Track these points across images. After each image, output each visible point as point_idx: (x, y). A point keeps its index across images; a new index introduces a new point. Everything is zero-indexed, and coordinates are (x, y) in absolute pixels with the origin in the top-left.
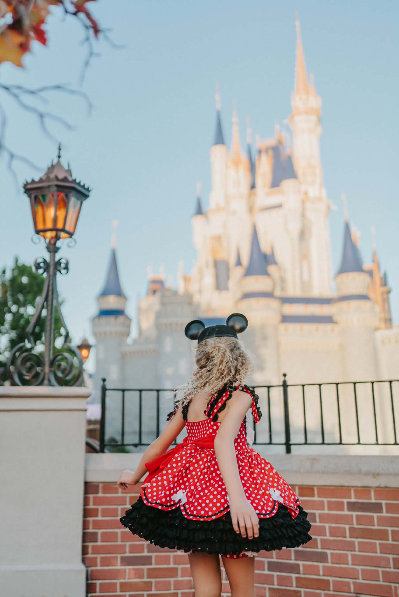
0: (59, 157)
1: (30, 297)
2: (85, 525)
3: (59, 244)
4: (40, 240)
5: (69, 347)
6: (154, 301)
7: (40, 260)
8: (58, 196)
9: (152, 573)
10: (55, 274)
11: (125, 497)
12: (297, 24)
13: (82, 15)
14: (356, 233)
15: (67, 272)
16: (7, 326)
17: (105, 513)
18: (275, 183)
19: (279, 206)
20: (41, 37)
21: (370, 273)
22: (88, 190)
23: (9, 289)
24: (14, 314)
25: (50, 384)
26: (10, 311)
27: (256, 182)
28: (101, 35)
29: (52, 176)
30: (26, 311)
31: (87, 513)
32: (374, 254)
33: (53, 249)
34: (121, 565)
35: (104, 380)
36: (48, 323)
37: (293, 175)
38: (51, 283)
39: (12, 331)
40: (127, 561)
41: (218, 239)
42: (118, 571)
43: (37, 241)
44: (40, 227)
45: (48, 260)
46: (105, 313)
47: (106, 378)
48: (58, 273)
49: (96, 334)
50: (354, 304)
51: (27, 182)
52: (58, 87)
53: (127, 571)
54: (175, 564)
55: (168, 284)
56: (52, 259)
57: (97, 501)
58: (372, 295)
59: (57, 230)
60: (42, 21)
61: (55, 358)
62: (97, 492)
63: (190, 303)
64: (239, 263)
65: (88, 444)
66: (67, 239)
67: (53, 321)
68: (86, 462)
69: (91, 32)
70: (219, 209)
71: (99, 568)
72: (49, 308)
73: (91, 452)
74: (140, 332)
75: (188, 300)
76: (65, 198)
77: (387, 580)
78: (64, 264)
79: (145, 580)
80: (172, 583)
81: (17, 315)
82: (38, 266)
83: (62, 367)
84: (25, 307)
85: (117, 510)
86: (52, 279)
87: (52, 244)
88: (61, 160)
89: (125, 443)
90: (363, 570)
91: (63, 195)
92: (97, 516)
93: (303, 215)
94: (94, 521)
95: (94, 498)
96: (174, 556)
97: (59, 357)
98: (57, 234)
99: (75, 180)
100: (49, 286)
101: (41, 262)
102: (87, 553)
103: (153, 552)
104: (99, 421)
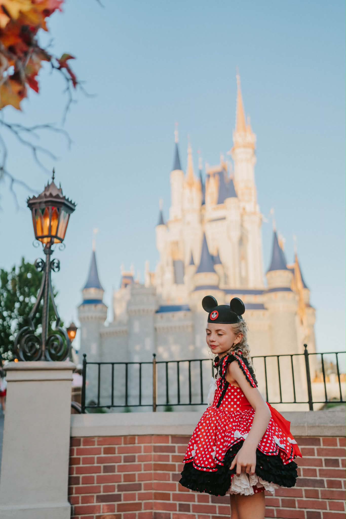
0: (53, 178)
1: (33, 289)
2: (71, 471)
3: (53, 248)
4: (39, 244)
5: (59, 329)
6: (126, 293)
7: (39, 261)
8: (53, 209)
9: (121, 508)
10: (50, 272)
11: (100, 448)
12: (238, 77)
13: (64, 70)
14: (282, 240)
15: (59, 270)
16: (16, 311)
17: (86, 461)
18: (221, 201)
19: (224, 219)
20: (35, 86)
21: (292, 271)
22: (74, 205)
23: (17, 283)
24: (21, 303)
25: (46, 360)
26: (18, 301)
27: (205, 199)
28: (78, 86)
29: (48, 194)
30: (30, 301)
31: (72, 461)
32: (296, 256)
33: (48, 251)
34: (97, 502)
35: (85, 356)
36: (44, 311)
37: (234, 194)
38: (47, 279)
39: (20, 316)
40: (101, 499)
41: (176, 243)
42: (94, 507)
43: (37, 245)
44: (39, 234)
45: (45, 260)
46: (88, 302)
47: (87, 354)
48: (52, 271)
49: (81, 319)
50: (280, 294)
51: (30, 198)
52: (47, 126)
53: (101, 507)
54: (139, 500)
55: (137, 279)
56: (48, 259)
57: (80, 452)
58: (293, 288)
59: (52, 237)
60: (36, 74)
61: (50, 338)
62: (80, 445)
63: (154, 294)
64: (192, 263)
65: (73, 407)
66: (59, 244)
67: (48, 309)
68: (72, 421)
69: (71, 83)
70: (176, 220)
71: (80, 505)
72: (46, 298)
73: (75, 413)
74: (115, 317)
75: (153, 292)
76: (57, 211)
77: (300, 507)
78: (57, 263)
79: (116, 513)
80: (137, 515)
81: (23, 304)
82: (37, 265)
83: (55, 346)
84: (30, 297)
85: (94, 458)
86: (48, 276)
87: (47, 248)
88: (55, 180)
89: (101, 405)
90: (282, 500)
91: (55, 208)
92: (79, 464)
93: (242, 226)
94: (77, 468)
95: (77, 449)
96: (139, 494)
97: (53, 338)
98: (51, 240)
99: (65, 197)
100: (45, 281)
101: (40, 262)
102: (72, 494)
103: (122, 491)
104: (81, 388)
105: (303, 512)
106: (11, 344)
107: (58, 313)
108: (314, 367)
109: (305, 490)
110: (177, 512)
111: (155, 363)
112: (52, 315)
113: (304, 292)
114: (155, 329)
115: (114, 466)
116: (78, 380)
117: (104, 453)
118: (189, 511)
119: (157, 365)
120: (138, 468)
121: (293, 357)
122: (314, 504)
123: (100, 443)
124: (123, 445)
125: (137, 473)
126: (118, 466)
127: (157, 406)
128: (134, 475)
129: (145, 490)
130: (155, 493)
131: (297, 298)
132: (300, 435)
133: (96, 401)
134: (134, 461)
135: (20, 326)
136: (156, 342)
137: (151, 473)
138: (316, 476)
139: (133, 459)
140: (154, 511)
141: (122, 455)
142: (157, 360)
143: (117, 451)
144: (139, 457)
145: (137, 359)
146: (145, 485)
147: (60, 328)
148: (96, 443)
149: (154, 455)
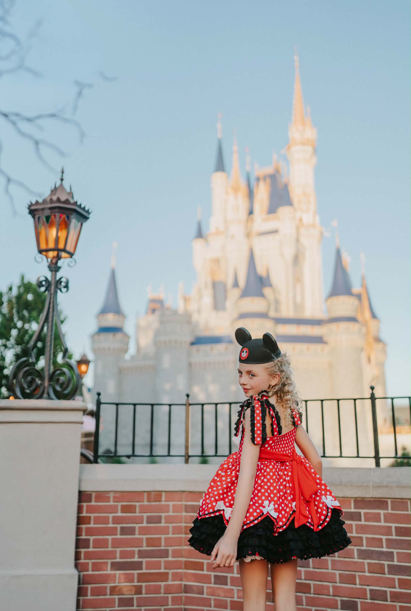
0: (62, 180)
1: (34, 314)
2: (78, 532)
3: (60, 263)
4: (42, 259)
5: (67, 362)
6: (153, 320)
7: (42, 279)
8: (61, 217)
9: (142, 578)
10: (56, 292)
11: (117, 506)
12: (296, 58)
14: (347, 258)
15: (67, 291)
16: (12, 340)
17: (97, 520)
18: (272, 210)
19: (275, 232)
21: (359, 297)
22: (88, 212)
23: (15, 305)
24: (19, 330)
25: (49, 398)
26: (15, 327)
27: (254, 209)
29: (55, 198)
30: (30, 327)
31: (80, 521)
32: (363, 279)
33: (54, 268)
34: (111, 570)
35: (99, 394)
36: (48, 339)
37: (289, 203)
38: (52, 301)
39: (17, 346)
40: (116, 566)
41: (217, 261)
42: (108, 575)
43: (40, 260)
44: (43, 246)
45: (49, 279)
46: (104, 330)
47: (101, 393)
48: (59, 291)
49: (95, 351)
50: (343, 325)
51: (31, 203)
52: (53, 116)
53: (117, 576)
54: (165, 569)
55: (168, 303)
56: (53, 278)
57: (91, 510)
58: (360, 318)
59: (59, 250)
61: (54, 372)
62: (90, 501)
63: (189, 322)
64: (236, 284)
65: (82, 455)
66: (69, 258)
67: (53, 337)
68: (81, 472)
70: (218, 233)
71: (90, 572)
72: (50, 324)
73: (86, 463)
74: (138, 349)
75: (187, 318)
76: (66, 219)
77: (362, 584)
78: (65, 282)
79: (136, 584)
80: (163, 587)
81: (22, 331)
82: (40, 285)
83: (61, 381)
84: (30, 323)
85: (108, 517)
86: (53, 297)
87: (53, 264)
88: (64, 182)
89: (118, 454)
90: (340, 574)
91: (64, 216)
92: (89, 523)
93: (298, 241)
94: (86, 528)
95: (87, 506)
96: (165, 562)
97: (58, 372)
98: (58, 254)
99: (76, 202)
100: (50, 303)
101: (43, 281)
102: (80, 559)
103: (144, 557)
104: (93, 434)
105: (365, 589)
106: (5, 379)
107: (66, 342)
108: (383, 414)
109: (368, 563)
110: (212, 585)
111: (188, 405)
112: (57, 345)
113: (372, 323)
114: (190, 365)
115: (134, 528)
116: (89, 424)
117: (122, 512)
118: (226, 584)
119: (191, 407)
120: (165, 531)
121: (357, 401)
122: (378, 581)
123: (116, 500)
124: (146, 503)
125: (163, 537)
126: (140, 527)
127: (189, 456)
128: (160, 539)
129: (173, 557)
130: (186, 562)
131: (364, 330)
132: (364, 496)
133: (113, 449)
134: (160, 522)
135: (18, 357)
136: (191, 380)
137: (182, 538)
138: (382, 547)
139: (158, 520)
140: (184, 583)
141: (145, 515)
142: (191, 402)
143: (137, 509)
144: (166, 517)
145: (166, 400)
146: (174, 551)
147: (68, 360)
148: (112, 499)
149: (185, 516)
